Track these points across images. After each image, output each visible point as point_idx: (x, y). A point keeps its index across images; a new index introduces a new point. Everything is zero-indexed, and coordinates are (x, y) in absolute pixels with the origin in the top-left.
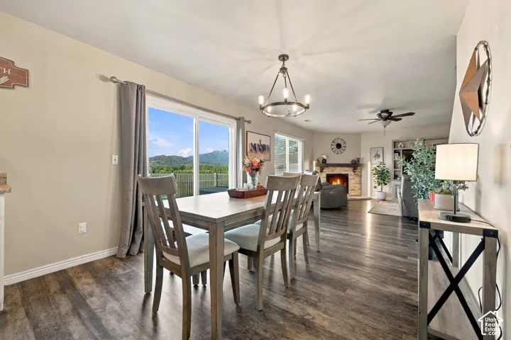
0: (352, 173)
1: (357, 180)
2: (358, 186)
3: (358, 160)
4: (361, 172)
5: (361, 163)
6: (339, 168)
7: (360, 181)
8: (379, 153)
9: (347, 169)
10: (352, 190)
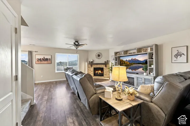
0: (105, 67)
1: (107, 70)
2: (108, 73)
3: (108, 61)
6: (99, 65)
8: (114, 58)
9: (103, 65)
10: (105, 75)
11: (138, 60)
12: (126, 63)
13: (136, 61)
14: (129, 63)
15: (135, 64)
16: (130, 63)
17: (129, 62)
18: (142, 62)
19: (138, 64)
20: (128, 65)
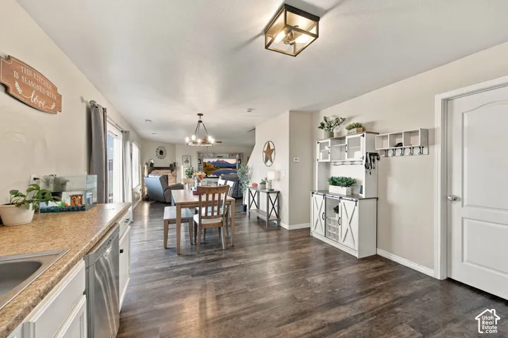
0: (171, 174)
1: (174, 179)
4: (176, 173)
5: (176, 166)
6: (162, 170)
9: (167, 171)
12: (208, 167)
14: (212, 166)
15: (222, 168)
16: (215, 167)
18: (232, 166)
20: (212, 169)
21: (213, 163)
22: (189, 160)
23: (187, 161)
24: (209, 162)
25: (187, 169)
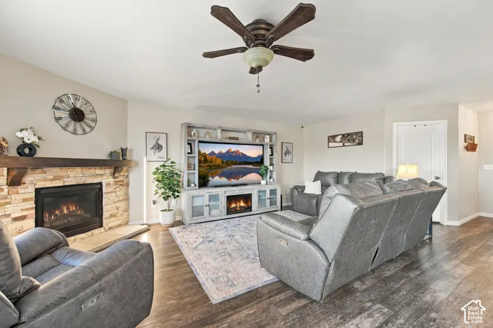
0: (111, 180)
1: (120, 192)
2: (122, 205)
3: (124, 151)
4: (127, 177)
5: (128, 158)
6: (78, 170)
7: (127, 194)
8: (160, 142)
9: (99, 171)
10: (111, 216)
11: (245, 155)
12: (211, 162)
13: (239, 156)
14: (219, 161)
15: (236, 164)
16: (223, 163)
17: (218, 157)
18: (253, 161)
19: (246, 163)
20: (218, 167)
21: (221, 155)
22: (162, 142)
23: (158, 147)
24: (213, 153)
25: (158, 165)
